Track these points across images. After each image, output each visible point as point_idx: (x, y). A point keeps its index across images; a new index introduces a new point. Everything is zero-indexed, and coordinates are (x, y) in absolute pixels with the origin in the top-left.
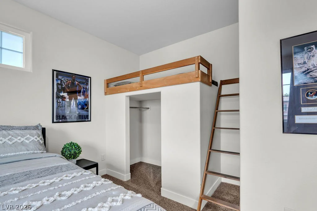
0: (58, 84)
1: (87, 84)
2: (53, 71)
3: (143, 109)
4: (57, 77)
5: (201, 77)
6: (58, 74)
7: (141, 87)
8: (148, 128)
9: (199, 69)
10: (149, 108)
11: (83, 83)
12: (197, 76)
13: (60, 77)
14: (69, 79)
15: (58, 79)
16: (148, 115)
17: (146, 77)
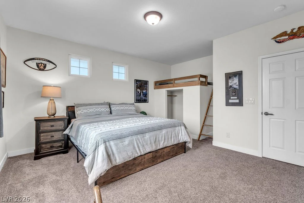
0: (136, 85)
1: (147, 84)
2: (135, 80)
3: (173, 97)
4: (136, 82)
5: (200, 83)
6: (137, 81)
7: (174, 87)
8: (176, 107)
9: (199, 80)
10: (176, 96)
11: (145, 84)
12: (198, 83)
13: (137, 82)
14: (140, 83)
15: (136, 83)
16: (176, 99)
17: (176, 82)
